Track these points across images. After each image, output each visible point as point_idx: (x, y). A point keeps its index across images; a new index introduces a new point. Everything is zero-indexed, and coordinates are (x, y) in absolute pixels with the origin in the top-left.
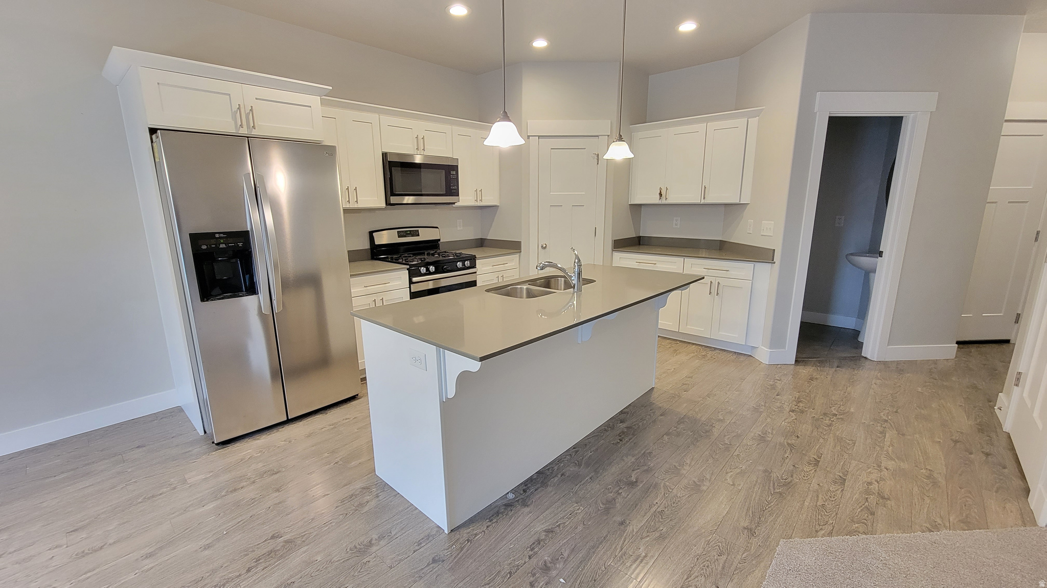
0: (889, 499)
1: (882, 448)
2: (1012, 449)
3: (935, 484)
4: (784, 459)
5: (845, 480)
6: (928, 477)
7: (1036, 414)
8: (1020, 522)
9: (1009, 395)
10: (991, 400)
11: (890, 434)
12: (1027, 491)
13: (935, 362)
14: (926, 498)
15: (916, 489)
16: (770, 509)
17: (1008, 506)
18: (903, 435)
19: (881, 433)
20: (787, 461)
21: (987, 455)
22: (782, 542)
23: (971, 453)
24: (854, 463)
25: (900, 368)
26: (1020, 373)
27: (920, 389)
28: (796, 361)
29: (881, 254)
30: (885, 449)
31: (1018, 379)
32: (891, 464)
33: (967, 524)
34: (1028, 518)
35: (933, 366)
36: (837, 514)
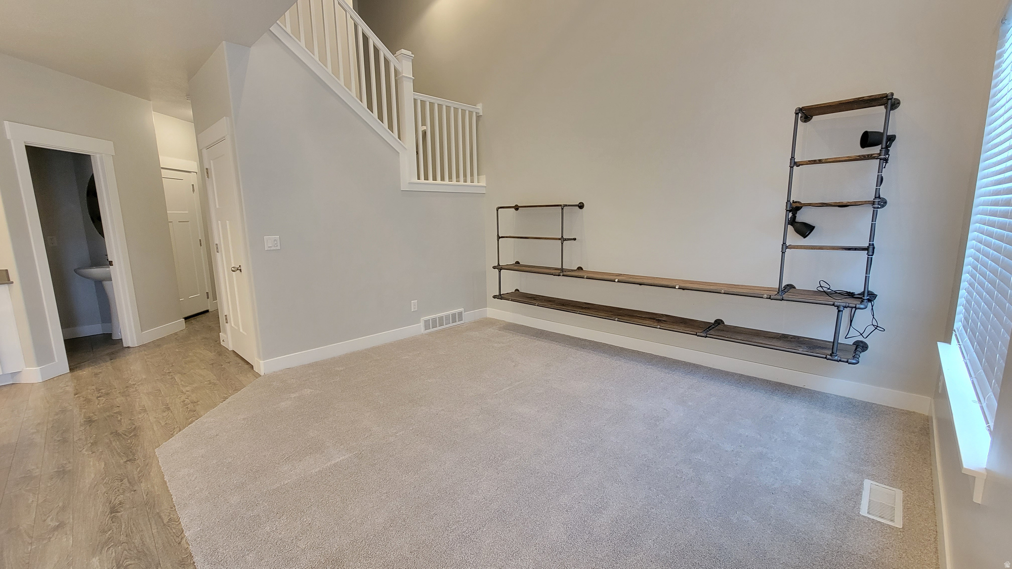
0: (198, 402)
1: (178, 384)
2: (238, 355)
3: (215, 384)
4: (120, 421)
5: (169, 407)
6: (210, 384)
7: (241, 331)
8: (255, 378)
9: (225, 333)
10: (217, 340)
11: (177, 378)
12: (252, 367)
13: (176, 334)
14: (215, 391)
15: (207, 391)
16: (134, 445)
17: (248, 376)
18: (185, 374)
19: (171, 379)
20: (122, 421)
21: (229, 363)
22: (156, 450)
23: (222, 365)
24: (168, 398)
25: (157, 344)
26: (226, 316)
27: (177, 350)
28: (70, 369)
29: (111, 263)
30: (180, 384)
31: (226, 319)
32: (188, 388)
33: (237, 390)
34: (257, 375)
35: (176, 337)
36: (177, 422)
